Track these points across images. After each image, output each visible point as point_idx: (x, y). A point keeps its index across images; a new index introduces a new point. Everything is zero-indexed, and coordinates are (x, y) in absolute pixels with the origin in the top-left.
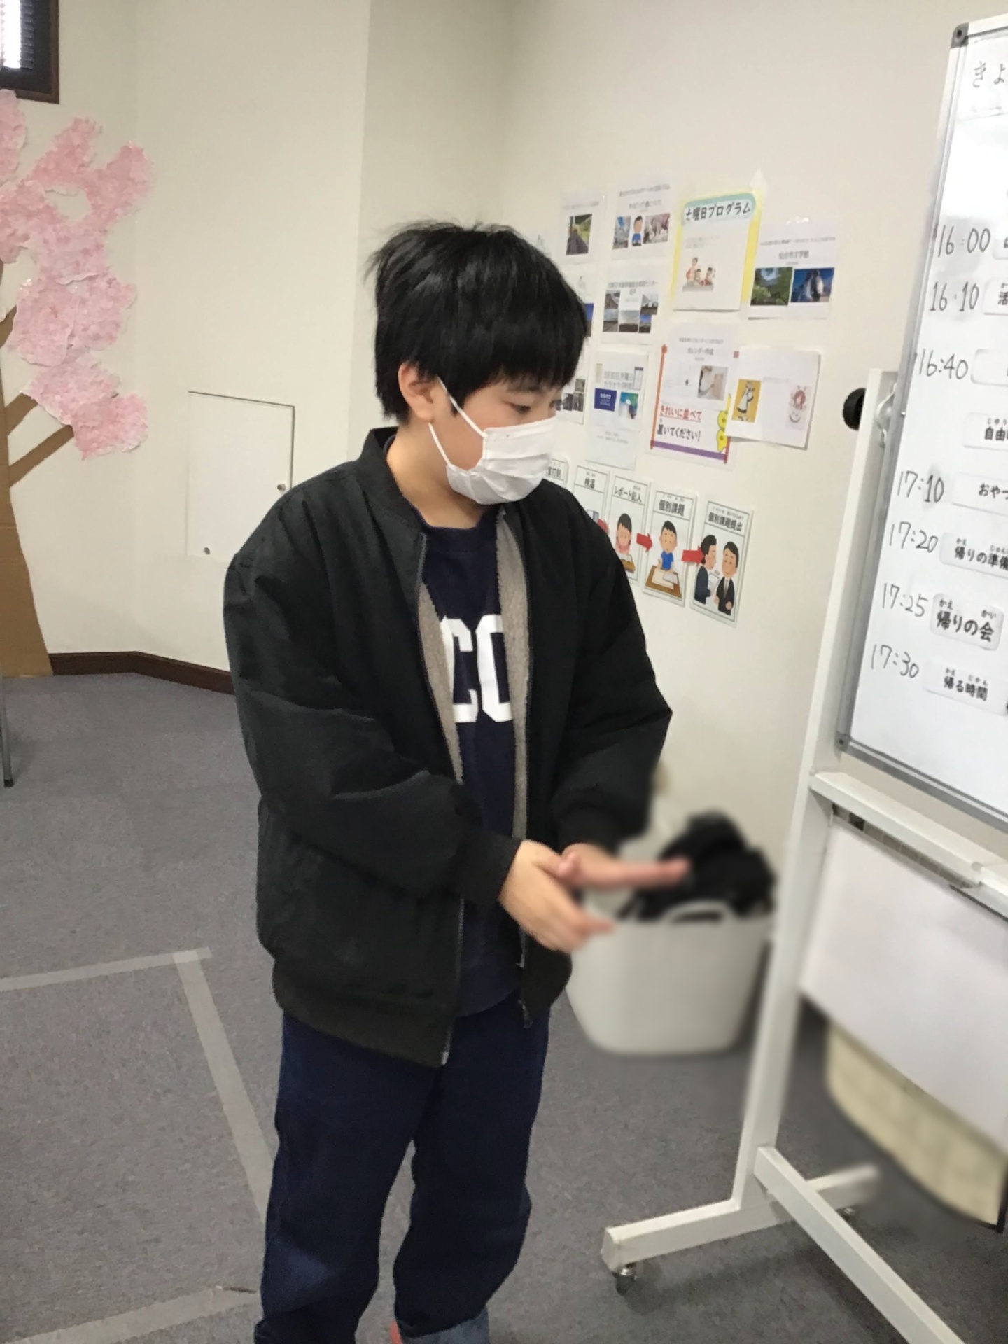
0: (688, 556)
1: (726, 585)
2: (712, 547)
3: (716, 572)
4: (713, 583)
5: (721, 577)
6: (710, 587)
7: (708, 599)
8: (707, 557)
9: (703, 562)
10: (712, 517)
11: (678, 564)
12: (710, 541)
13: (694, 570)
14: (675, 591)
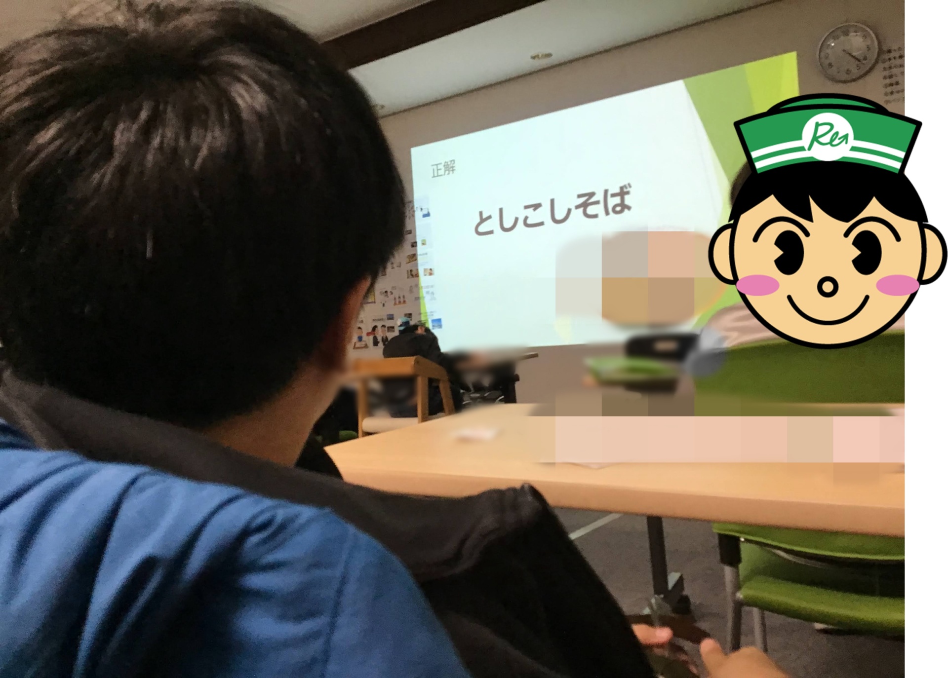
0: (368, 334)
1: (384, 338)
2: (376, 329)
3: (380, 335)
4: (379, 339)
5: (382, 335)
6: (378, 340)
7: (379, 344)
8: (375, 332)
9: (374, 334)
10: (374, 320)
11: (365, 338)
12: (375, 328)
13: (371, 337)
14: (366, 346)
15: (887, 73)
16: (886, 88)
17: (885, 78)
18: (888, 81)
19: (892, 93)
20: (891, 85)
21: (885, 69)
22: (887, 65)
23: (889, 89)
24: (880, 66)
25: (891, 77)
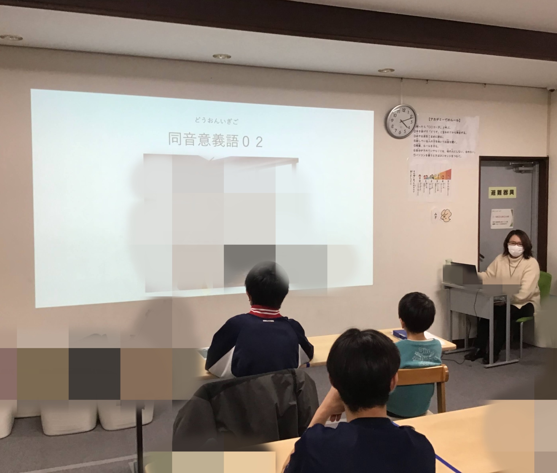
15: (416, 138)
16: (415, 147)
17: (415, 141)
18: (416, 143)
19: (417, 150)
20: (417, 146)
21: (415, 136)
22: (416, 134)
23: (416, 148)
24: (413, 134)
25: (417, 141)
